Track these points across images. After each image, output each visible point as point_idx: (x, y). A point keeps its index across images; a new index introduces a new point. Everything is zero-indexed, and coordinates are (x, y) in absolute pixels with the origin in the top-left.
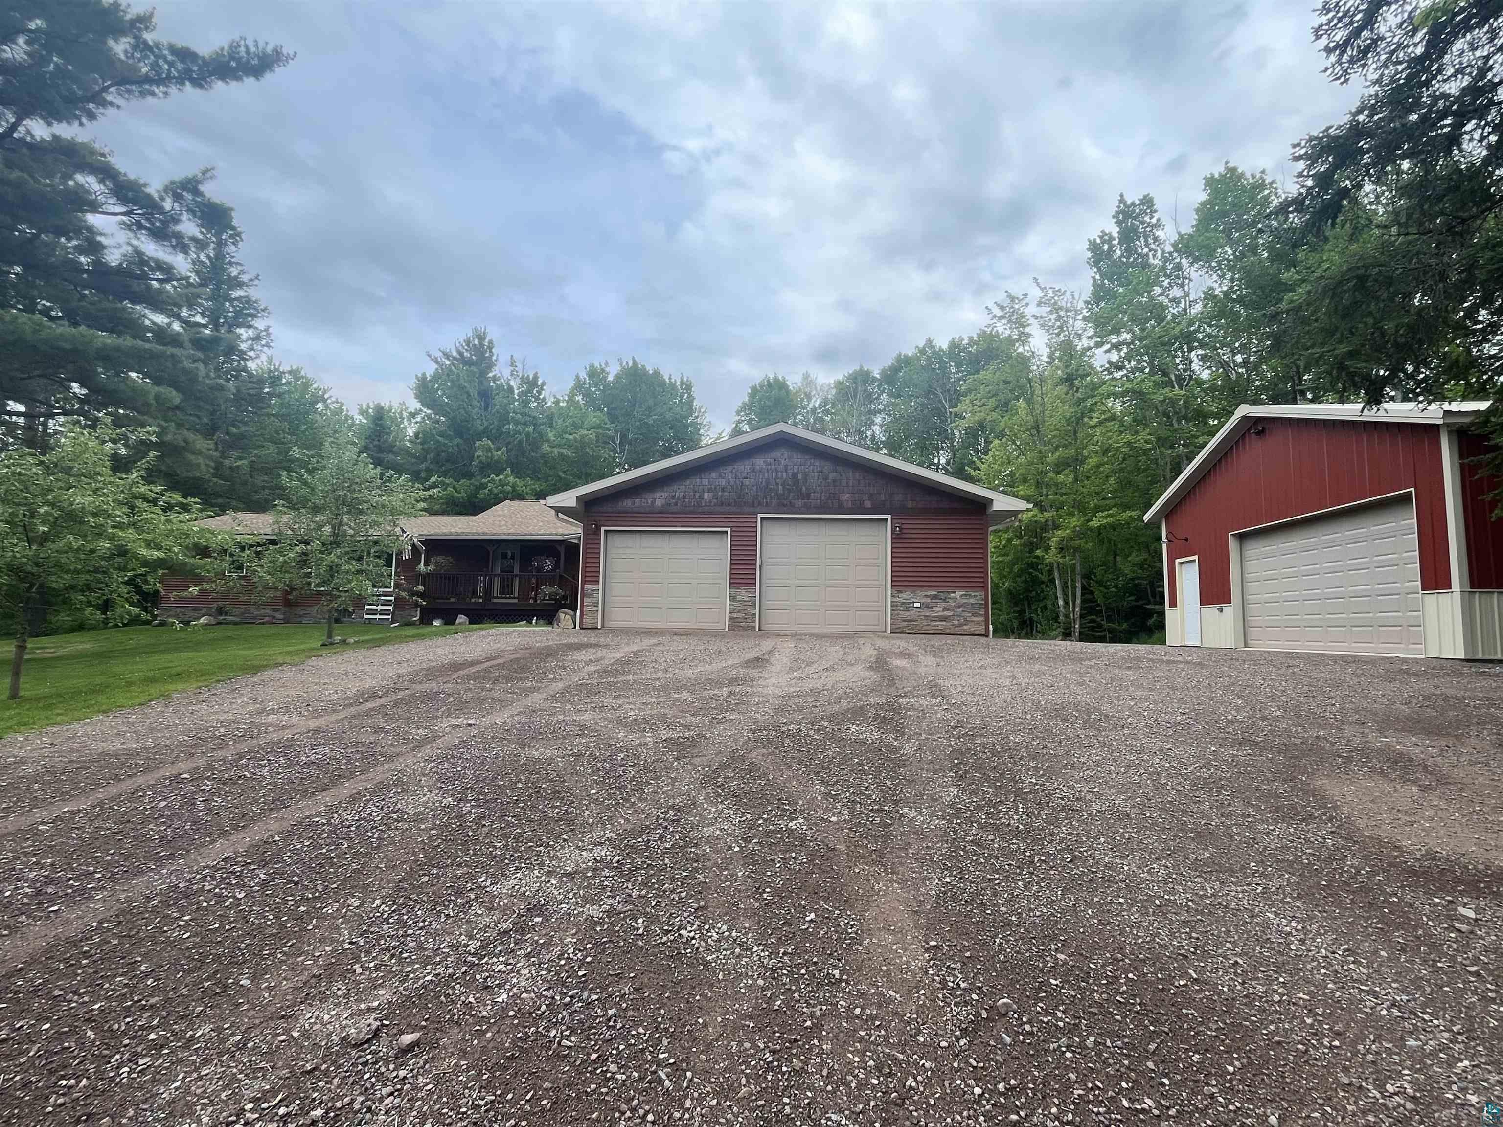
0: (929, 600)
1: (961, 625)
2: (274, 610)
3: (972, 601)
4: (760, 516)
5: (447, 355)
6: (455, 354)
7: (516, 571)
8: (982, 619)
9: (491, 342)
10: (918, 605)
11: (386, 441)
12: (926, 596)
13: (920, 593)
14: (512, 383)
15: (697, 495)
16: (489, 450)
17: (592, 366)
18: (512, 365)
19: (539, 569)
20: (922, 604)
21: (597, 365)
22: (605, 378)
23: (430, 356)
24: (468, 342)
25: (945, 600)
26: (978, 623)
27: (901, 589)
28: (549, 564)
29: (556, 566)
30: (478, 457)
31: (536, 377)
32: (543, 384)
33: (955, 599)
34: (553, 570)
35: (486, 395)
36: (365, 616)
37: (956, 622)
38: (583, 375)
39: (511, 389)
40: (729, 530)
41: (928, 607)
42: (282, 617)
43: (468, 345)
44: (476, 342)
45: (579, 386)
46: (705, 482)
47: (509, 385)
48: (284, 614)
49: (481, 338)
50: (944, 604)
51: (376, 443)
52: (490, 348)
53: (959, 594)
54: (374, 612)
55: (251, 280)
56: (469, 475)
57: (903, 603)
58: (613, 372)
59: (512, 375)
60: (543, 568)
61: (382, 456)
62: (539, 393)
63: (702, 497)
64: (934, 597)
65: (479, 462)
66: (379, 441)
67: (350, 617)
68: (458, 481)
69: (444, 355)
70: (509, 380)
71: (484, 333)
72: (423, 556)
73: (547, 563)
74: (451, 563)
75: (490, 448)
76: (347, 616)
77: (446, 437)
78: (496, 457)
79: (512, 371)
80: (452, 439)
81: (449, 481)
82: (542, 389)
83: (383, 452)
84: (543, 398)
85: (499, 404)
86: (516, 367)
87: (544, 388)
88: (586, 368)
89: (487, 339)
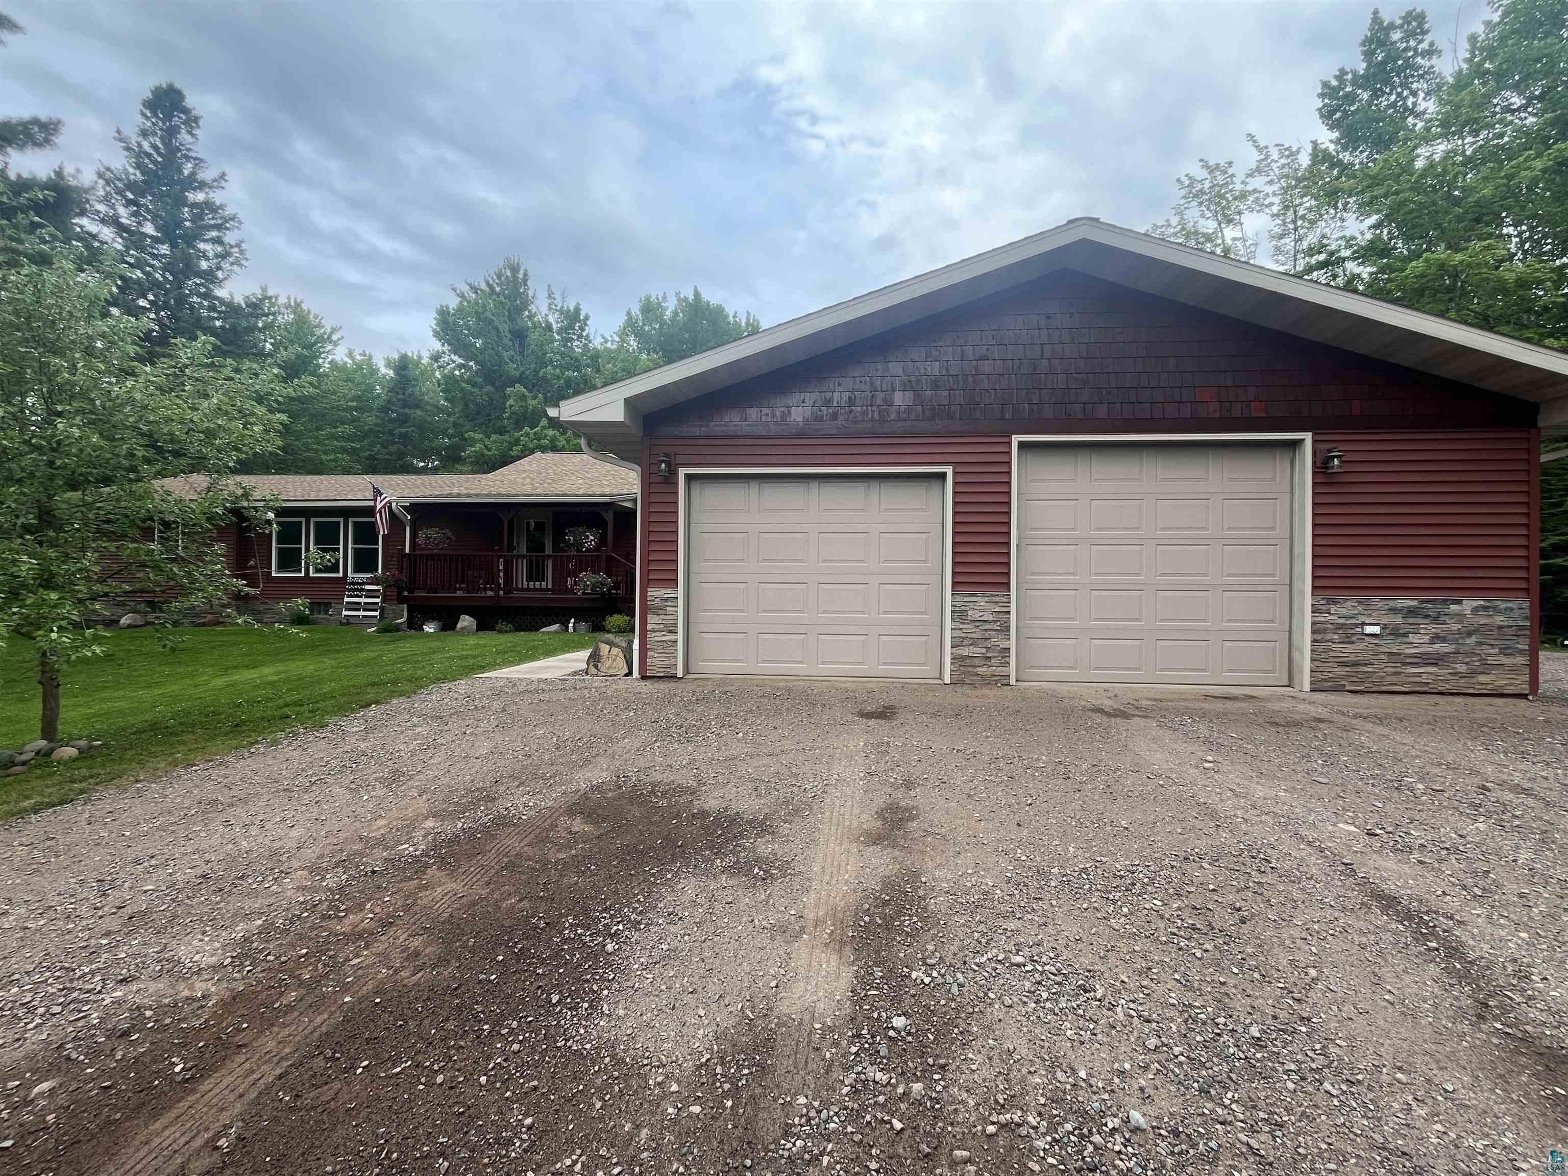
0: (1399, 620)
1: (1474, 673)
2: (223, 605)
3: (1499, 620)
4: (1016, 439)
5: (475, 289)
6: (483, 286)
7: (549, 550)
8: (1521, 660)
9: (525, 275)
10: (1376, 630)
11: (412, 394)
12: (1393, 610)
13: (1378, 603)
14: (551, 319)
15: (880, 397)
16: (523, 397)
17: (648, 298)
18: (550, 296)
19: (578, 546)
20: (1384, 627)
21: (653, 298)
22: (662, 314)
23: (454, 290)
24: (499, 274)
25: (1436, 620)
26: (1513, 669)
27: (1331, 594)
28: (591, 540)
29: (602, 541)
30: (511, 406)
31: (577, 310)
32: (587, 318)
33: (1460, 616)
34: (597, 549)
35: (520, 335)
36: (345, 613)
37: (1462, 668)
38: (636, 310)
39: (549, 328)
40: (949, 470)
41: (1395, 633)
43: (499, 278)
44: (509, 273)
45: (631, 326)
46: (896, 368)
47: (547, 321)
48: (237, 609)
49: (515, 269)
50: (1434, 629)
51: (400, 396)
52: (525, 281)
53: (1468, 605)
54: (356, 607)
55: (215, 180)
56: (501, 431)
57: (1341, 626)
58: (671, 306)
59: (550, 309)
60: (582, 544)
61: (407, 411)
62: (582, 329)
63: (889, 403)
64: (1411, 612)
65: (512, 413)
66: (404, 394)
67: (326, 612)
68: (489, 437)
69: (472, 288)
70: (547, 315)
71: (518, 264)
72: (408, 529)
73: (587, 537)
74: (449, 538)
75: (524, 395)
76: (322, 612)
77: (474, 385)
78: (531, 407)
79: (550, 304)
80: (482, 387)
81: (478, 436)
82: (586, 324)
83: (409, 407)
84: (587, 335)
85: (536, 345)
86: (555, 299)
87: (588, 323)
88: (640, 301)
89: (522, 272)
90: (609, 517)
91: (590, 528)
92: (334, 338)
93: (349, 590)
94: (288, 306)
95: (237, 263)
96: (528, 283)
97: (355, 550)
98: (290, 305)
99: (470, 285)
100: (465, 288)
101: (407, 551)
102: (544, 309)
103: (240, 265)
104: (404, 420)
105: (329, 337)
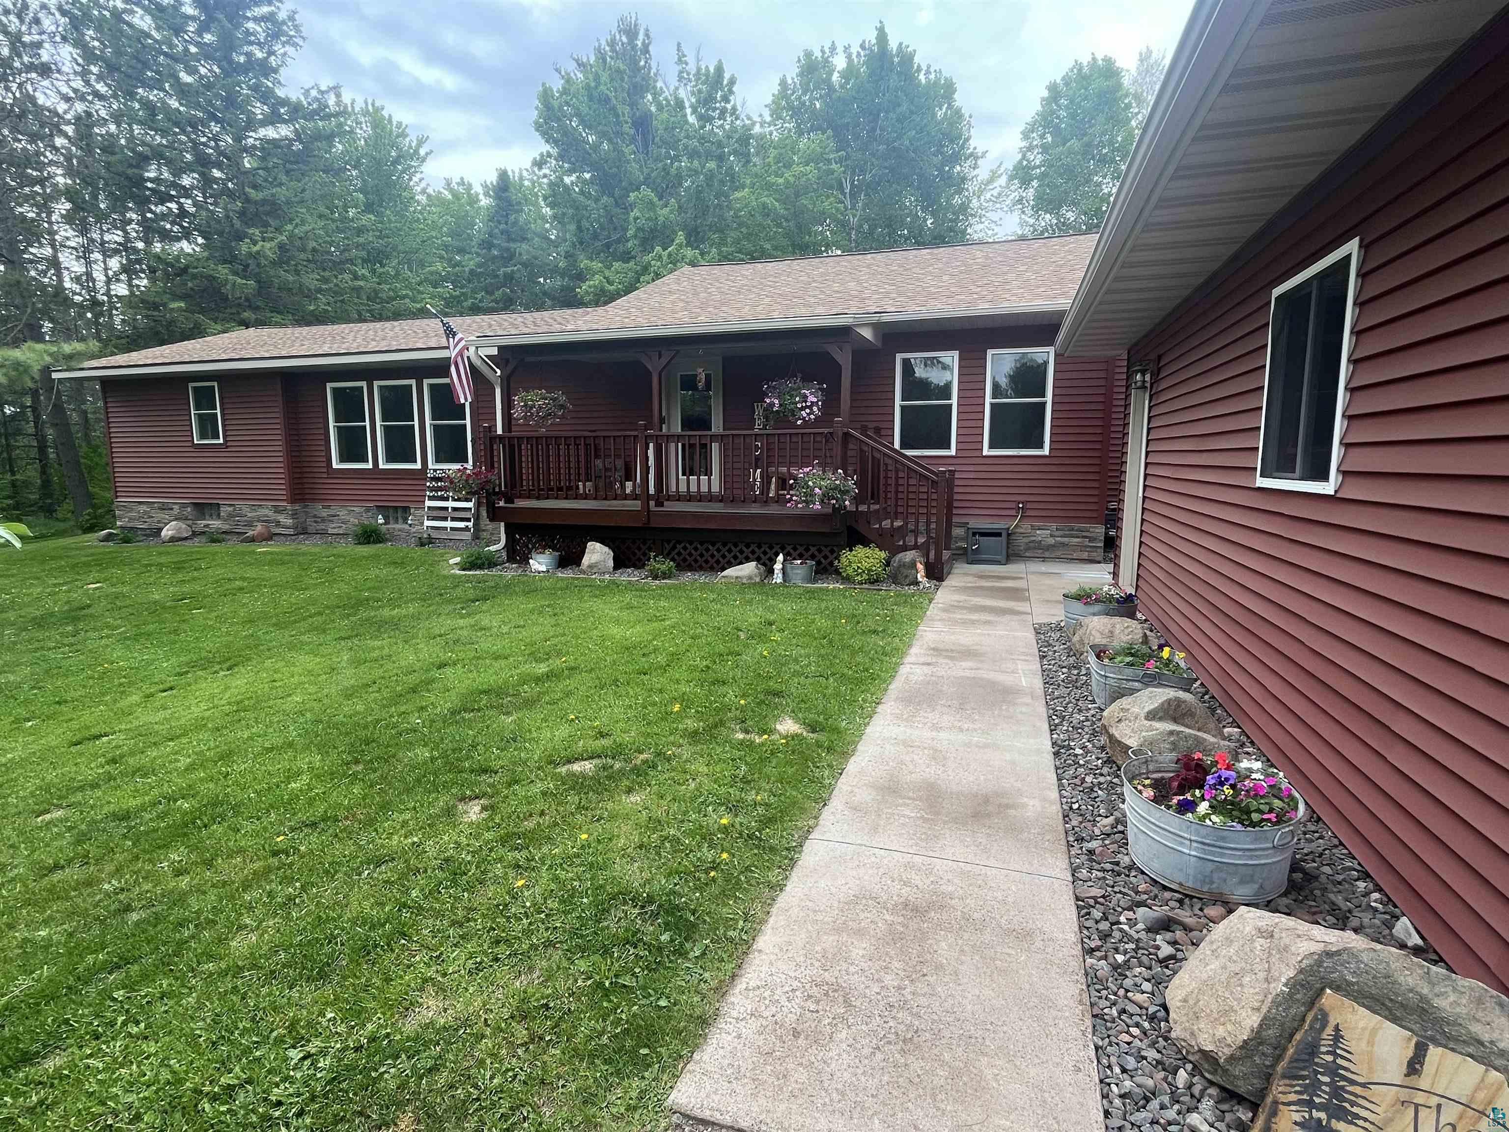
2: (277, 510)
5: (580, 65)
6: (594, 62)
7: (717, 426)
9: (646, 38)
11: (516, 223)
14: (682, 94)
16: (651, 205)
17: (808, 54)
18: (680, 61)
19: (784, 418)
21: (816, 52)
22: (829, 74)
23: (558, 71)
24: (612, 44)
30: (636, 219)
31: (719, 70)
32: (732, 82)
34: (823, 420)
35: (642, 123)
36: (427, 523)
38: (793, 72)
39: (680, 105)
42: (289, 522)
43: (612, 46)
44: (624, 39)
45: (786, 97)
47: (677, 98)
48: (294, 515)
49: (632, 34)
51: (502, 226)
52: (646, 50)
54: (440, 514)
56: (626, 257)
59: (681, 79)
60: (795, 412)
61: (512, 245)
62: (726, 99)
65: (638, 229)
66: (506, 223)
67: (405, 520)
68: (609, 268)
69: (579, 65)
70: (677, 89)
71: (636, 25)
72: (498, 392)
73: (805, 398)
74: (562, 407)
75: (651, 202)
76: (400, 520)
77: (588, 196)
78: (662, 219)
79: (681, 72)
80: (597, 200)
81: (596, 265)
82: (731, 92)
83: (514, 241)
84: (734, 109)
85: (666, 129)
86: (687, 64)
87: (734, 89)
88: (799, 61)
89: (641, 37)
90: (844, 359)
91: (807, 379)
92: (422, 152)
93: (432, 489)
94: (366, 113)
95: (290, 42)
96: (651, 48)
97: (436, 428)
98: (368, 111)
99: (577, 61)
100: (571, 66)
101: (499, 431)
102: (673, 82)
103: (295, 45)
104: (509, 257)
105: (416, 152)
